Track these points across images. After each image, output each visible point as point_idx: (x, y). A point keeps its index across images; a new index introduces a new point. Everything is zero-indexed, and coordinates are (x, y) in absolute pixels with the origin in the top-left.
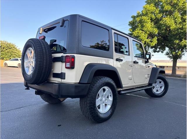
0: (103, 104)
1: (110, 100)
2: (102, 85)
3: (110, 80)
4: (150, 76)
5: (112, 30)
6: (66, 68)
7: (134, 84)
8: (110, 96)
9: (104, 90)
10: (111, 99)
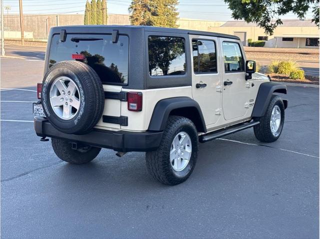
0: (179, 158)
1: (188, 152)
2: (178, 130)
3: (189, 122)
4: (254, 102)
5: (190, 35)
6: (129, 110)
7: (225, 122)
8: (188, 146)
9: (180, 137)
10: (189, 150)
